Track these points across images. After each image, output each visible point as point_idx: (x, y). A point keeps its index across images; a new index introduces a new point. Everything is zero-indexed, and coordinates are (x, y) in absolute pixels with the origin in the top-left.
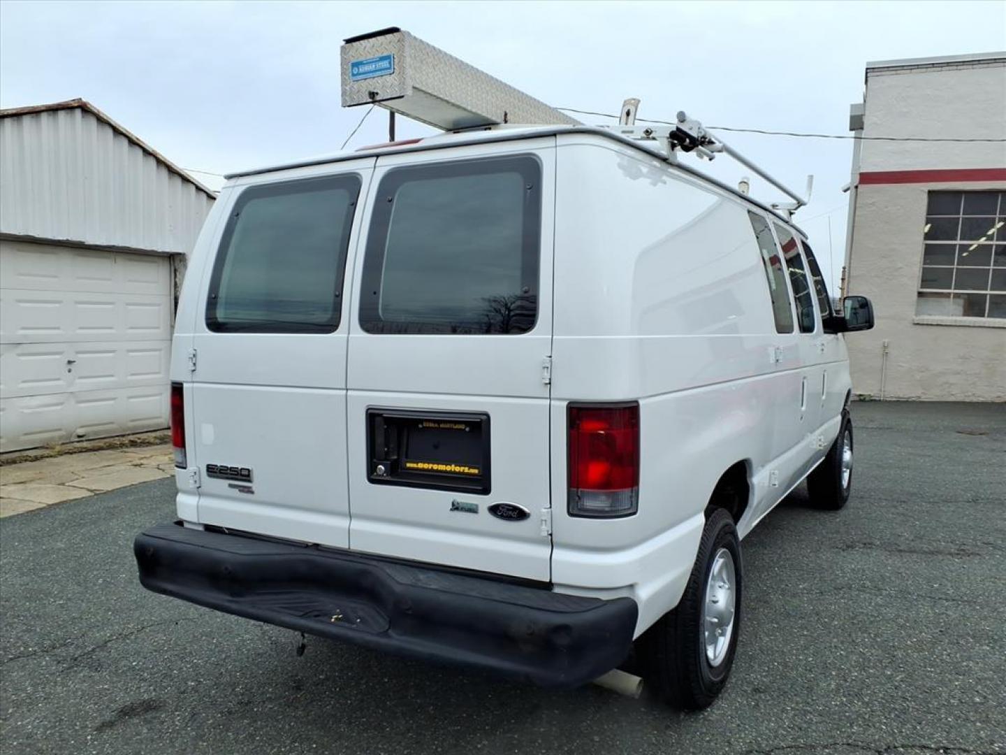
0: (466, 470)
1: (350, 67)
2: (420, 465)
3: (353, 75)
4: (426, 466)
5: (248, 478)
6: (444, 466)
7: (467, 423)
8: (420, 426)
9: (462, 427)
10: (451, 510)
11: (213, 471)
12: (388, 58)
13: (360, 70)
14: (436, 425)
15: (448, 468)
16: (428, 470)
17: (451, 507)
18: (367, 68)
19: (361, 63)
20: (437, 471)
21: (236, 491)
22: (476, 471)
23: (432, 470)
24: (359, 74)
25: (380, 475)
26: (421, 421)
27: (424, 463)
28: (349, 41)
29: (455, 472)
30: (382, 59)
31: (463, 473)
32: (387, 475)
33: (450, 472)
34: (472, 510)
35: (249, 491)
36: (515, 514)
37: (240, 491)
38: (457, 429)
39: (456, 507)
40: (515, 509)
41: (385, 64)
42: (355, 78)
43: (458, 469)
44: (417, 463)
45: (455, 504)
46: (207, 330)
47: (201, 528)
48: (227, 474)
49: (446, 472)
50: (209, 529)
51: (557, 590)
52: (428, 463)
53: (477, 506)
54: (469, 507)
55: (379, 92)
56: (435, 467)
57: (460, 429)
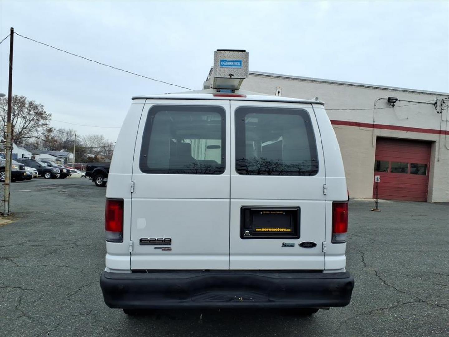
0: (285, 230)
1: (220, 62)
2: (263, 230)
3: (221, 65)
4: (265, 230)
5: (170, 243)
6: (274, 229)
7: (284, 211)
8: (261, 213)
9: (282, 213)
10: (282, 247)
11: (143, 242)
12: (240, 61)
13: (225, 63)
14: (269, 212)
15: (276, 230)
16: (266, 231)
17: (282, 245)
18: (228, 63)
19: (226, 61)
20: (271, 231)
21: (160, 250)
22: (290, 230)
23: (269, 231)
24: (224, 65)
25: (247, 235)
26: (262, 211)
27: (264, 228)
28: (218, 50)
29: (280, 231)
30: (236, 61)
31: (283, 231)
32: (250, 235)
33: (277, 231)
34: (292, 245)
35: (169, 249)
36: (311, 245)
37: (162, 250)
38: (279, 214)
39: (284, 245)
40: (311, 243)
41: (238, 64)
42: (222, 66)
43: (281, 230)
44: (261, 229)
45: (284, 244)
46: (141, 172)
47: (130, 272)
48: (155, 242)
49: (275, 231)
50: (134, 271)
51: (325, 272)
52: (267, 228)
53: (294, 244)
54: (291, 244)
55: (234, 74)
56: (270, 230)
57: (281, 214)
